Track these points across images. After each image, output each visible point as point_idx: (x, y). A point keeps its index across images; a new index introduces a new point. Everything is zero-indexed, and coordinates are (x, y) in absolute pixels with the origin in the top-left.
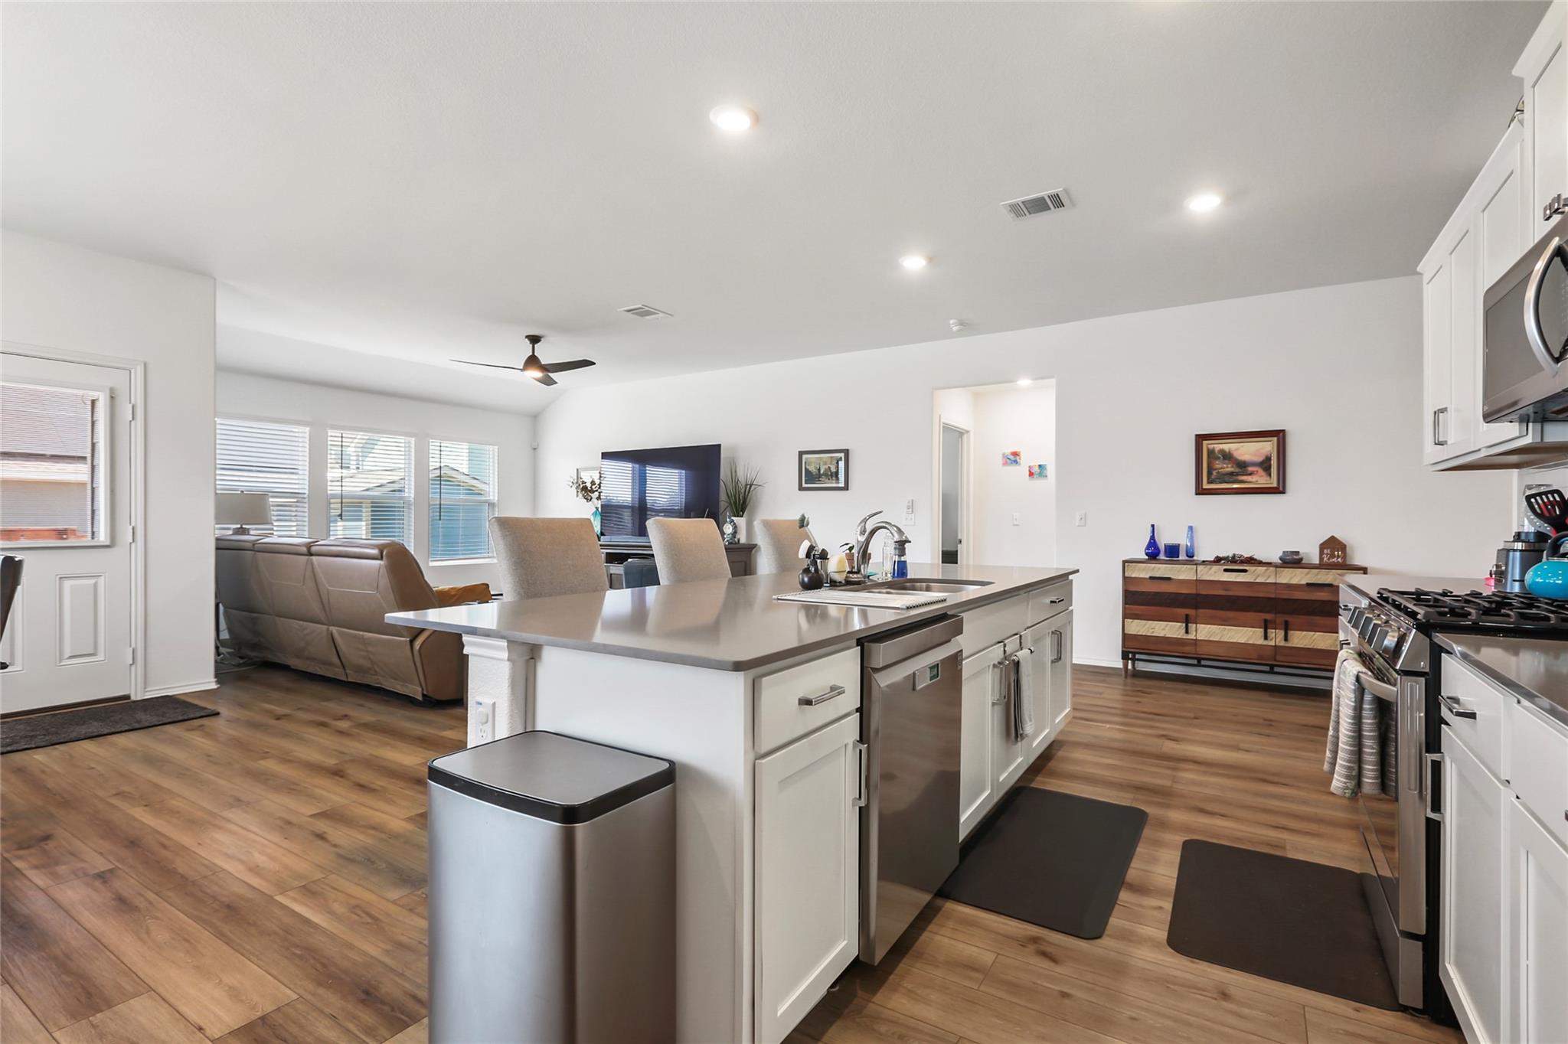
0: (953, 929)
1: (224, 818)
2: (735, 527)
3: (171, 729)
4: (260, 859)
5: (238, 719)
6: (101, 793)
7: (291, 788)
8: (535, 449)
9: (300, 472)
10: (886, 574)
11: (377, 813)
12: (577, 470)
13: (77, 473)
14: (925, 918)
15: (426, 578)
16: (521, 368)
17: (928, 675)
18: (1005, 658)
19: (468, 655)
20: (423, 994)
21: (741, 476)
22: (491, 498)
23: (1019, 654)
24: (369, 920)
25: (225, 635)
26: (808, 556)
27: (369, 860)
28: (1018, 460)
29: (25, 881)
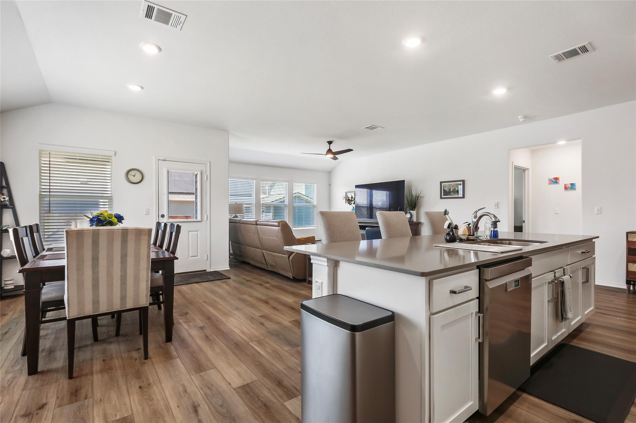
0: (527, 407)
1: (233, 313)
2: (411, 215)
3: (218, 282)
4: (245, 330)
5: (236, 280)
6: (200, 301)
7: (253, 306)
8: (330, 185)
9: (253, 196)
10: (487, 236)
11: (279, 318)
12: (346, 192)
13: (191, 198)
14: (512, 399)
15: (293, 234)
16: (325, 154)
17: (514, 284)
18: (555, 279)
19: (312, 263)
20: (298, 387)
21: (414, 193)
22: (314, 204)
23: (564, 277)
24: (279, 357)
25: (231, 252)
26: (449, 227)
27: (278, 335)
28: (558, 182)
29: (182, 326)
